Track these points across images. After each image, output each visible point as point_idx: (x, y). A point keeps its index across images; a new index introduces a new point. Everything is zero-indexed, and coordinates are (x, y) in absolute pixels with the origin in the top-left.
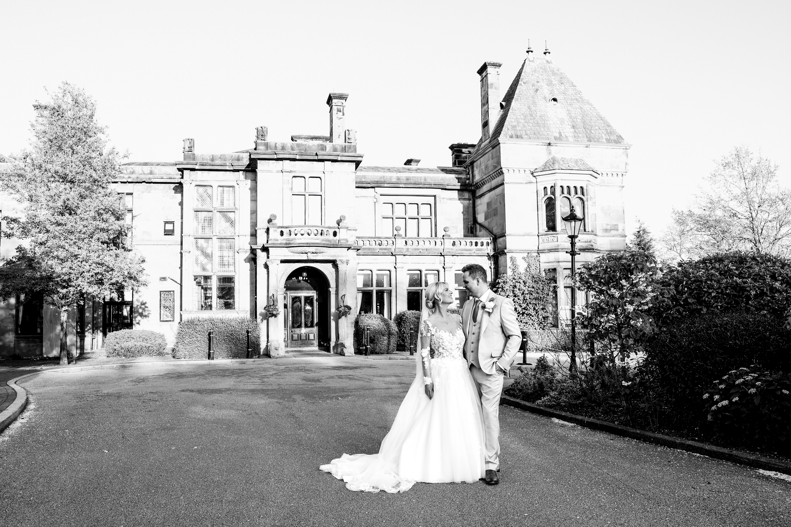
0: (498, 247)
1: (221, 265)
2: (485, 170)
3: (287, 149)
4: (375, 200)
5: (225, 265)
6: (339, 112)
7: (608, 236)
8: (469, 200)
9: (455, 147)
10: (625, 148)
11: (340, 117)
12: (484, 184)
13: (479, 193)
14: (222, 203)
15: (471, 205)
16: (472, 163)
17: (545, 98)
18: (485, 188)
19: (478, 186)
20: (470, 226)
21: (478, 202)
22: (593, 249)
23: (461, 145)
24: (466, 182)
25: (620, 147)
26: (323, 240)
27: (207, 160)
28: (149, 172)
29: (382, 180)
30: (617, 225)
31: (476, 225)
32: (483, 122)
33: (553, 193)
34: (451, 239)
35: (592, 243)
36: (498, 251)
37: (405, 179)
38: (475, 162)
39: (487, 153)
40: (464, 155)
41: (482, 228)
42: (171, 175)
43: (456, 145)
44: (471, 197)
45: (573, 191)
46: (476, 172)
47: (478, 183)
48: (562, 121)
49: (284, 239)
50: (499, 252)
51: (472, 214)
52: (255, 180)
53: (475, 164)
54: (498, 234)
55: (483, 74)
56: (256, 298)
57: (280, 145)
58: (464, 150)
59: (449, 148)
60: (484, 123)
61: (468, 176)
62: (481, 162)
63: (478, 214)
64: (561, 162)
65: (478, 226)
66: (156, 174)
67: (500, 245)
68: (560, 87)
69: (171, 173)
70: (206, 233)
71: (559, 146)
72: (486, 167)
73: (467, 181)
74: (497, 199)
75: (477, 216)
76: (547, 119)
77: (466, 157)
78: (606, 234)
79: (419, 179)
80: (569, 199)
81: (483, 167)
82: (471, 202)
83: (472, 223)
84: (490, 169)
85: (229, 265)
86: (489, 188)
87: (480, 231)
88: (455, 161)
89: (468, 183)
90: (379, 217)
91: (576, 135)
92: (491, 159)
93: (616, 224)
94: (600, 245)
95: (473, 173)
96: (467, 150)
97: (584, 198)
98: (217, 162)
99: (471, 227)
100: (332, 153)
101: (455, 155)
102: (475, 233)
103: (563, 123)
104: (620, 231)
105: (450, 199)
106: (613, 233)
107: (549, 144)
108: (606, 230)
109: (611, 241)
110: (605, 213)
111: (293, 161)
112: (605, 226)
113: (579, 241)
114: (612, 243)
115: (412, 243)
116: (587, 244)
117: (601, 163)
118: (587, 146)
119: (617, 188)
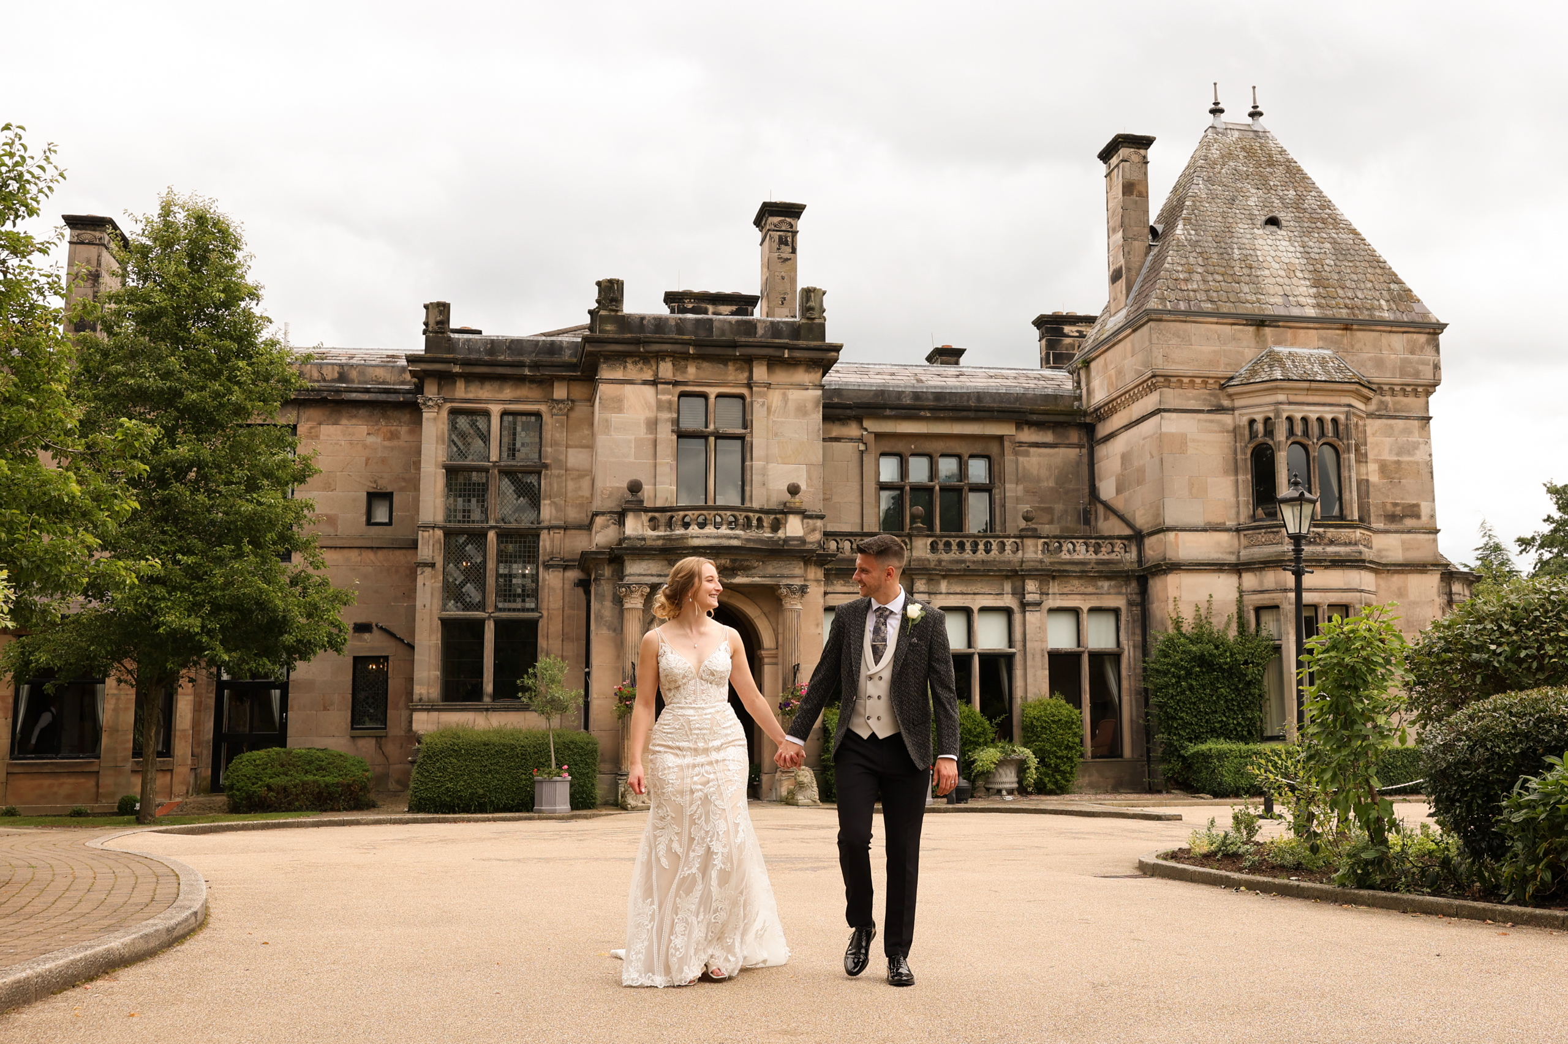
0: (1147, 555)
1: (505, 595)
2: (1117, 379)
3: (666, 330)
4: (862, 447)
5: (514, 595)
6: (783, 246)
7: (1396, 532)
8: (1081, 446)
9: (1047, 322)
10: (1432, 331)
11: (785, 256)
12: (1113, 411)
13: (1103, 430)
14: (513, 451)
15: (1085, 460)
16: (1087, 364)
17: (1252, 218)
18: (1117, 421)
19: (1103, 413)
20: (1081, 507)
21: (1102, 451)
22: (1364, 561)
23: (1062, 317)
24: (1073, 406)
25: (1422, 330)
26: (748, 540)
27: (479, 351)
28: (336, 375)
29: (880, 400)
30: (1417, 506)
31: (1095, 505)
32: (1111, 270)
33: (1269, 432)
34: (1041, 537)
35: (1361, 547)
36: (1147, 565)
37: (931, 397)
38: (1094, 359)
39: (1120, 341)
40: (1068, 341)
41: (1109, 513)
42: (388, 384)
43: (1049, 316)
44: (1085, 440)
45: (1315, 429)
46: (1096, 383)
47: (1100, 408)
48: (1290, 271)
49: (659, 538)
50: (1150, 568)
51: (1086, 479)
52: (590, 400)
53: (1093, 365)
54: (1146, 526)
55: (1111, 161)
56: (588, 674)
57: (653, 321)
58: (1067, 329)
59: (1034, 323)
60: (1114, 271)
61: (1078, 391)
62: (1108, 360)
63: (1100, 481)
64: (1289, 364)
65: (1101, 509)
66: (353, 382)
67: (1151, 553)
68: (1286, 192)
69: (388, 380)
70: (473, 522)
71: (1284, 327)
72: (1120, 373)
73: (1076, 403)
74: (1144, 445)
75: (1097, 484)
76: (1255, 264)
77: (1072, 346)
78: (1393, 527)
79: (966, 398)
80: (1305, 447)
81: (1113, 372)
82: (1085, 451)
83: (1087, 500)
84: (1127, 377)
85: (524, 596)
86: (1125, 422)
87: (1106, 519)
88: (1048, 355)
89: (1078, 408)
90: (870, 487)
91: (1323, 301)
92: (1129, 355)
93: (1415, 502)
94: (1379, 551)
95: (1088, 384)
96: (1074, 328)
97: (1340, 445)
98: (502, 357)
99: (1085, 510)
100: (770, 340)
101: (1047, 341)
102: (1093, 523)
103: (1292, 275)
104: (1425, 518)
105: (1036, 445)
106: (1409, 523)
107: (1260, 322)
108: (1392, 518)
109: (1403, 542)
110: (1390, 479)
111: (680, 358)
112: (1389, 507)
113: (1331, 542)
114: (1406, 547)
115: (948, 545)
116: (1348, 549)
117: (1379, 363)
118: (1347, 326)
119: (1416, 422)
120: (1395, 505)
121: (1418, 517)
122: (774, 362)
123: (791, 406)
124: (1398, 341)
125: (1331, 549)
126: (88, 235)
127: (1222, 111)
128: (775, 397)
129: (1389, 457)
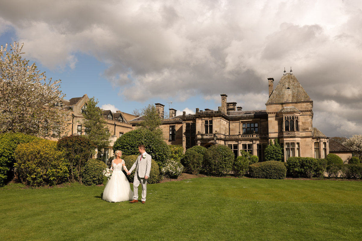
4: (239, 123)
6: (223, 100)
7: (304, 132)
17: (285, 88)
25: (309, 102)
29: (242, 117)
30: (308, 128)
45: (289, 118)
48: (289, 96)
67: (269, 136)
71: (286, 104)
76: (284, 95)
80: (288, 121)
90: (241, 128)
91: (293, 100)
94: (302, 135)
100: (215, 114)
105: (263, 121)
106: (307, 130)
107: (282, 104)
108: (304, 130)
109: (306, 133)
110: (304, 124)
111: (205, 117)
112: (303, 128)
113: (291, 134)
114: (306, 134)
115: (243, 136)
116: (293, 135)
117: (301, 108)
118: (296, 103)
119: (308, 116)
120: (304, 128)
121: (308, 130)
122: (215, 116)
123: (217, 121)
124: (305, 104)
125: (291, 135)
126: (157, 105)
127: (286, 72)
128: (215, 120)
129: (303, 121)
